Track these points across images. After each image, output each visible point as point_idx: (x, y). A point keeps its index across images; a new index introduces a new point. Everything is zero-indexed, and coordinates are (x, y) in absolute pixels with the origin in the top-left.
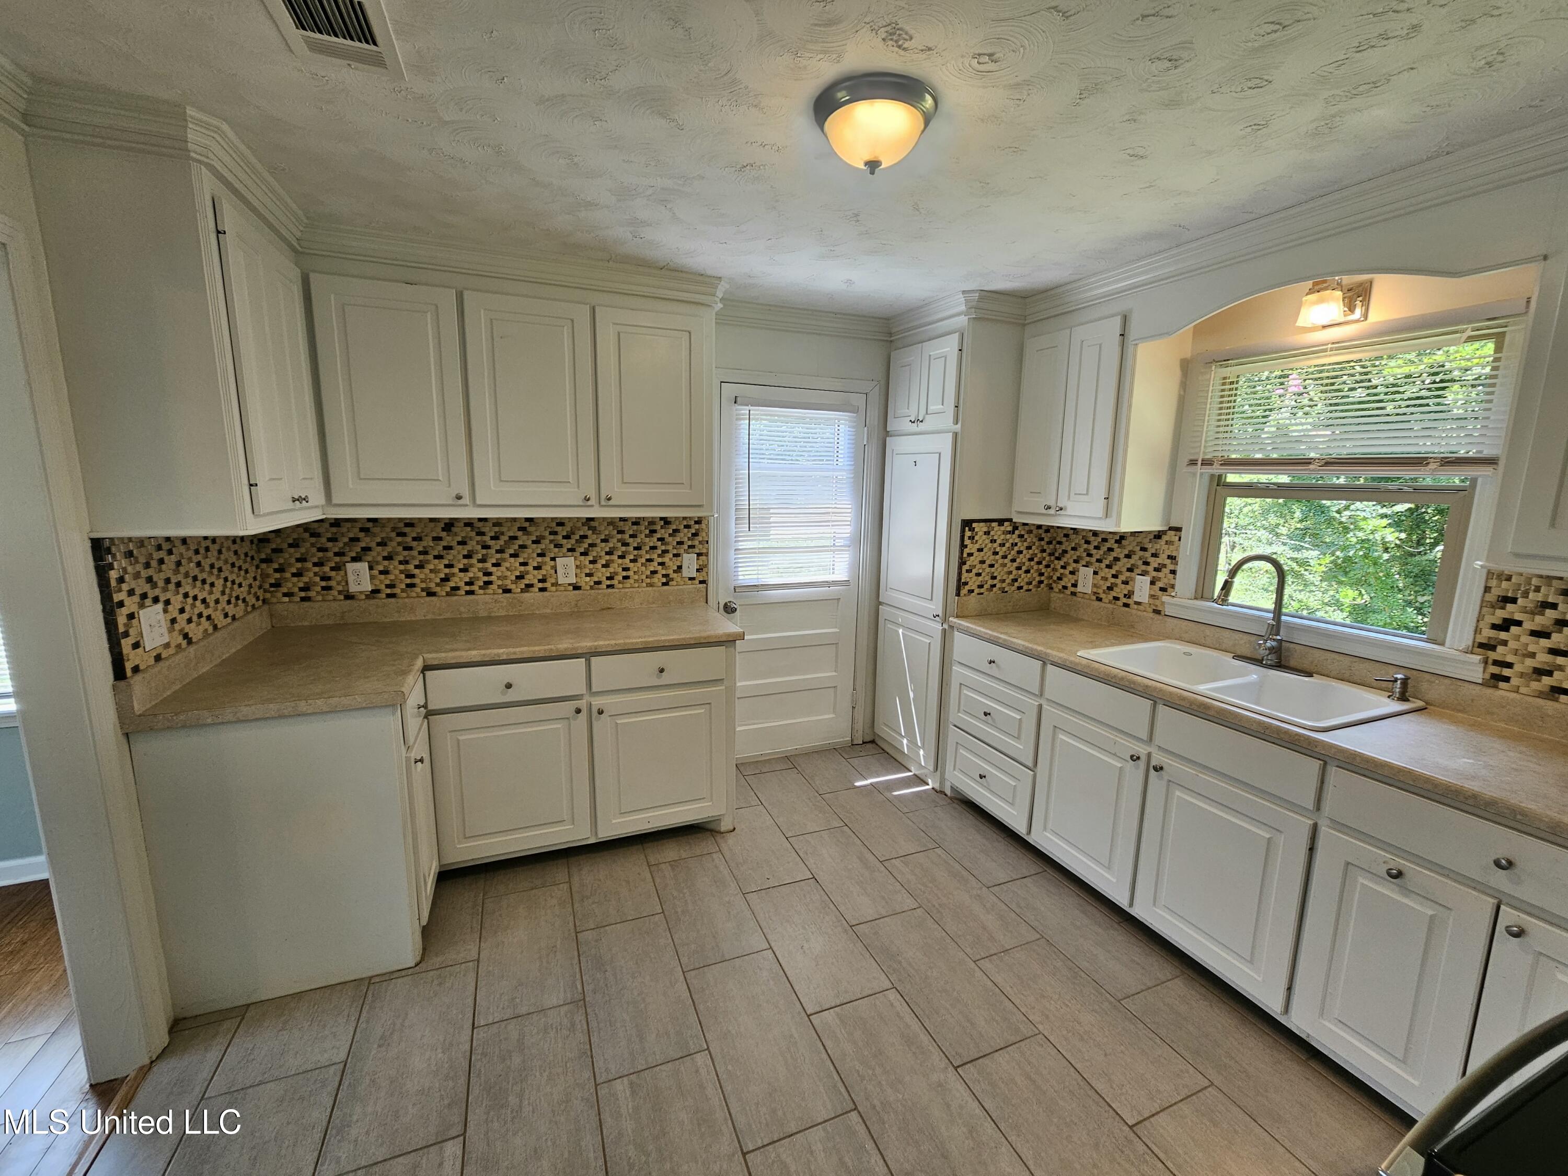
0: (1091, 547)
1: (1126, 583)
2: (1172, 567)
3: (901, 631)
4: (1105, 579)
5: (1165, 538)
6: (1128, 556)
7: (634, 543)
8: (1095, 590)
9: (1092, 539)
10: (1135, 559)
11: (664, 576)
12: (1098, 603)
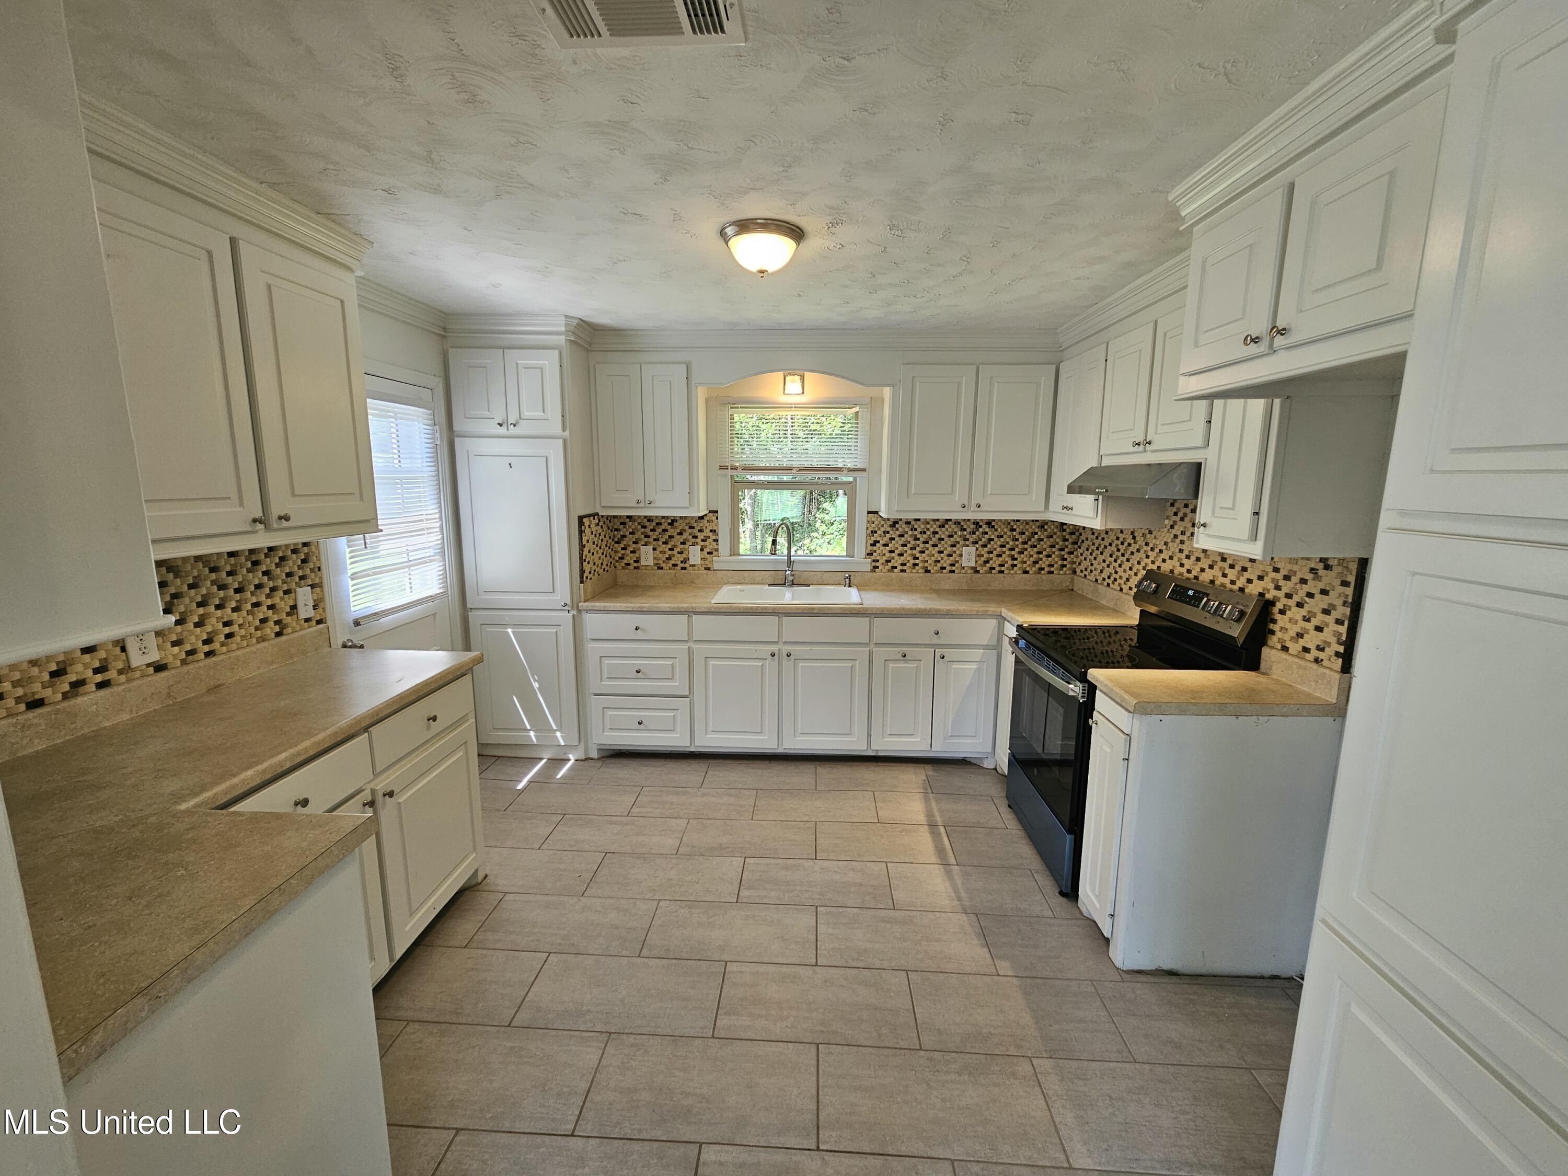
0: (648, 530)
1: (681, 553)
2: (714, 537)
3: (510, 630)
4: (663, 552)
5: (706, 518)
6: (680, 534)
7: (233, 582)
8: (656, 562)
9: (647, 524)
10: (686, 535)
11: (277, 623)
12: (660, 571)
